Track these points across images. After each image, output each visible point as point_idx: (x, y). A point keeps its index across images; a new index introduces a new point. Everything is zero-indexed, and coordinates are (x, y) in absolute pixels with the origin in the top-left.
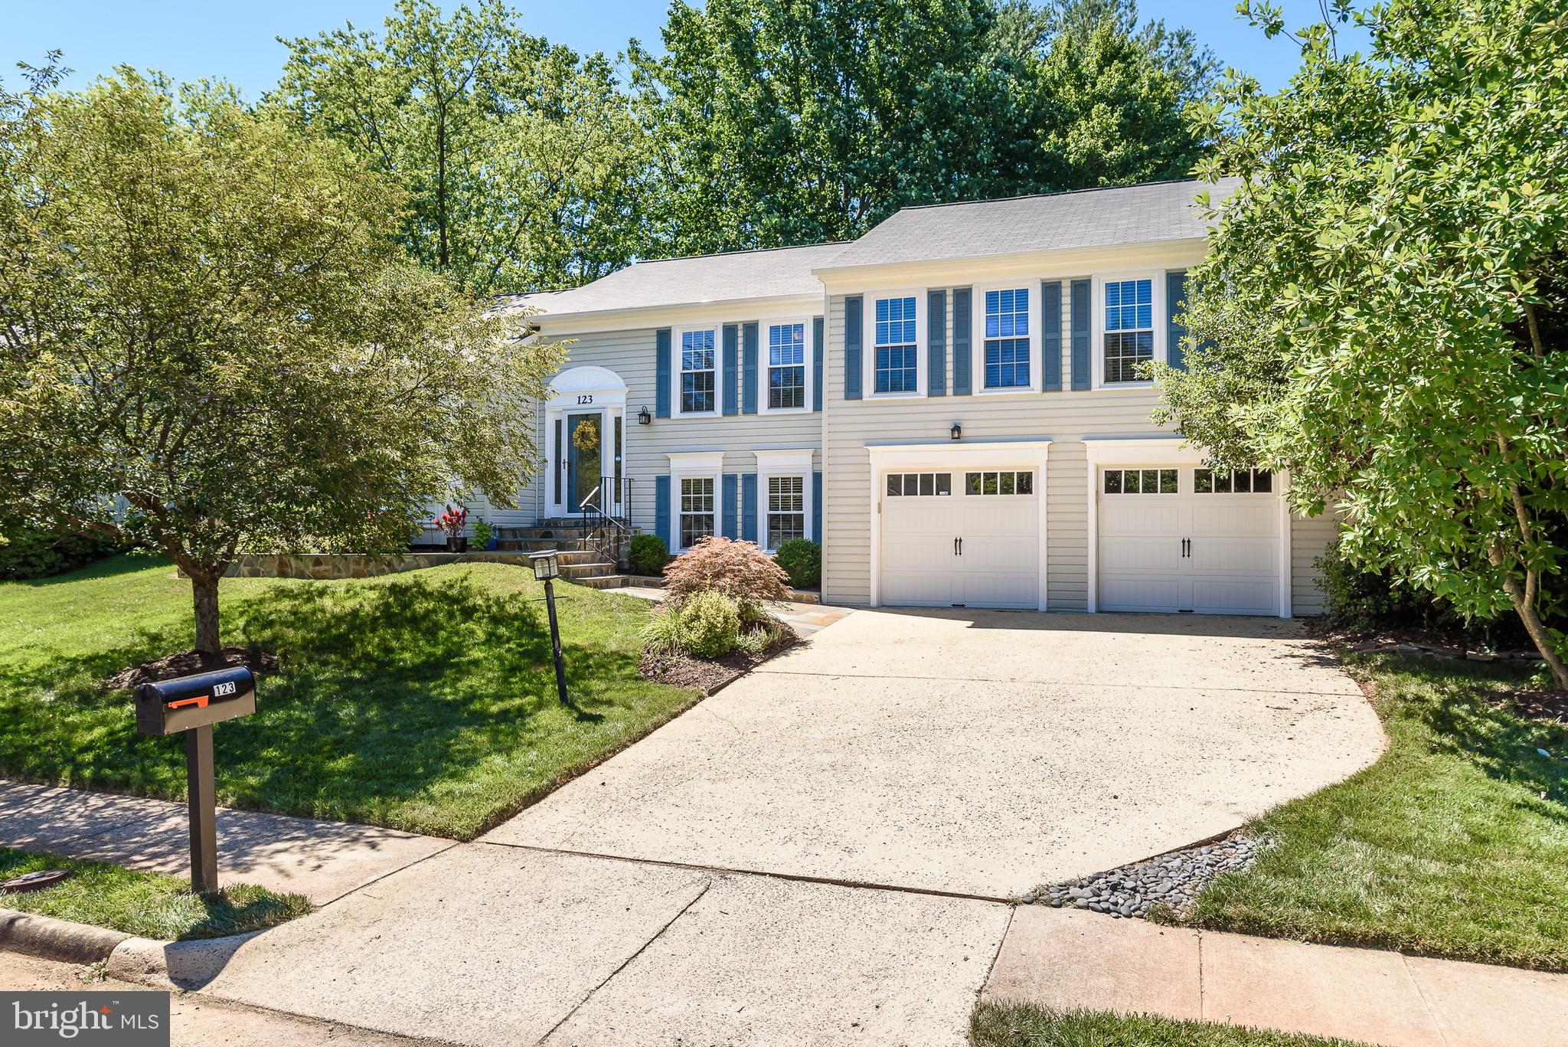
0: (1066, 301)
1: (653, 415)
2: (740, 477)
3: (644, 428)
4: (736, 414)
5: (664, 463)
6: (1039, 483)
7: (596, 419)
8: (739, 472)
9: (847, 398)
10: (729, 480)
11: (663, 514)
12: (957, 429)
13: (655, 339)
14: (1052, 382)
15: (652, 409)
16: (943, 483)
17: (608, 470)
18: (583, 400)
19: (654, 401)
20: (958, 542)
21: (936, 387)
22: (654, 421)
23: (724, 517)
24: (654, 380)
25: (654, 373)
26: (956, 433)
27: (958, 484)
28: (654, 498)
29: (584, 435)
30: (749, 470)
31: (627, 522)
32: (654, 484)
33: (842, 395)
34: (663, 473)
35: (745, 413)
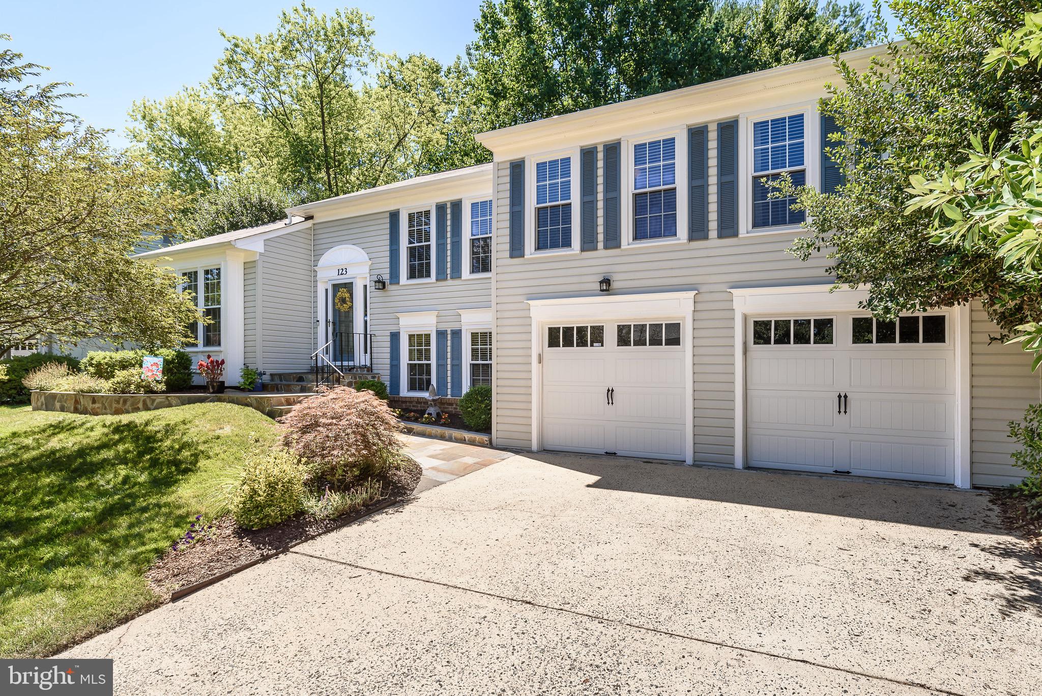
0: (713, 144)
1: (387, 282)
2: (449, 332)
3: (380, 293)
4: (446, 279)
5: (395, 321)
6: (687, 334)
7: (349, 287)
8: (449, 327)
9: (512, 257)
10: (441, 334)
11: (395, 363)
12: (606, 281)
13: (388, 220)
14: (698, 230)
15: (386, 277)
16: (598, 335)
17: (358, 327)
18: (342, 271)
19: (388, 271)
20: (610, 392)
21: (589, 243)
22: (389, 287)
23: (438, 366)
24: (388, 254)
25: (388, 248)
26: (606, 286)
27: (610, 336)
28: (388, 350)
29: (343, 301)
30: (455, 326)
31: (370, 369)
32: (388, 339)
33: (507, 254)
34: (394, 329)
35: (452, 278)
